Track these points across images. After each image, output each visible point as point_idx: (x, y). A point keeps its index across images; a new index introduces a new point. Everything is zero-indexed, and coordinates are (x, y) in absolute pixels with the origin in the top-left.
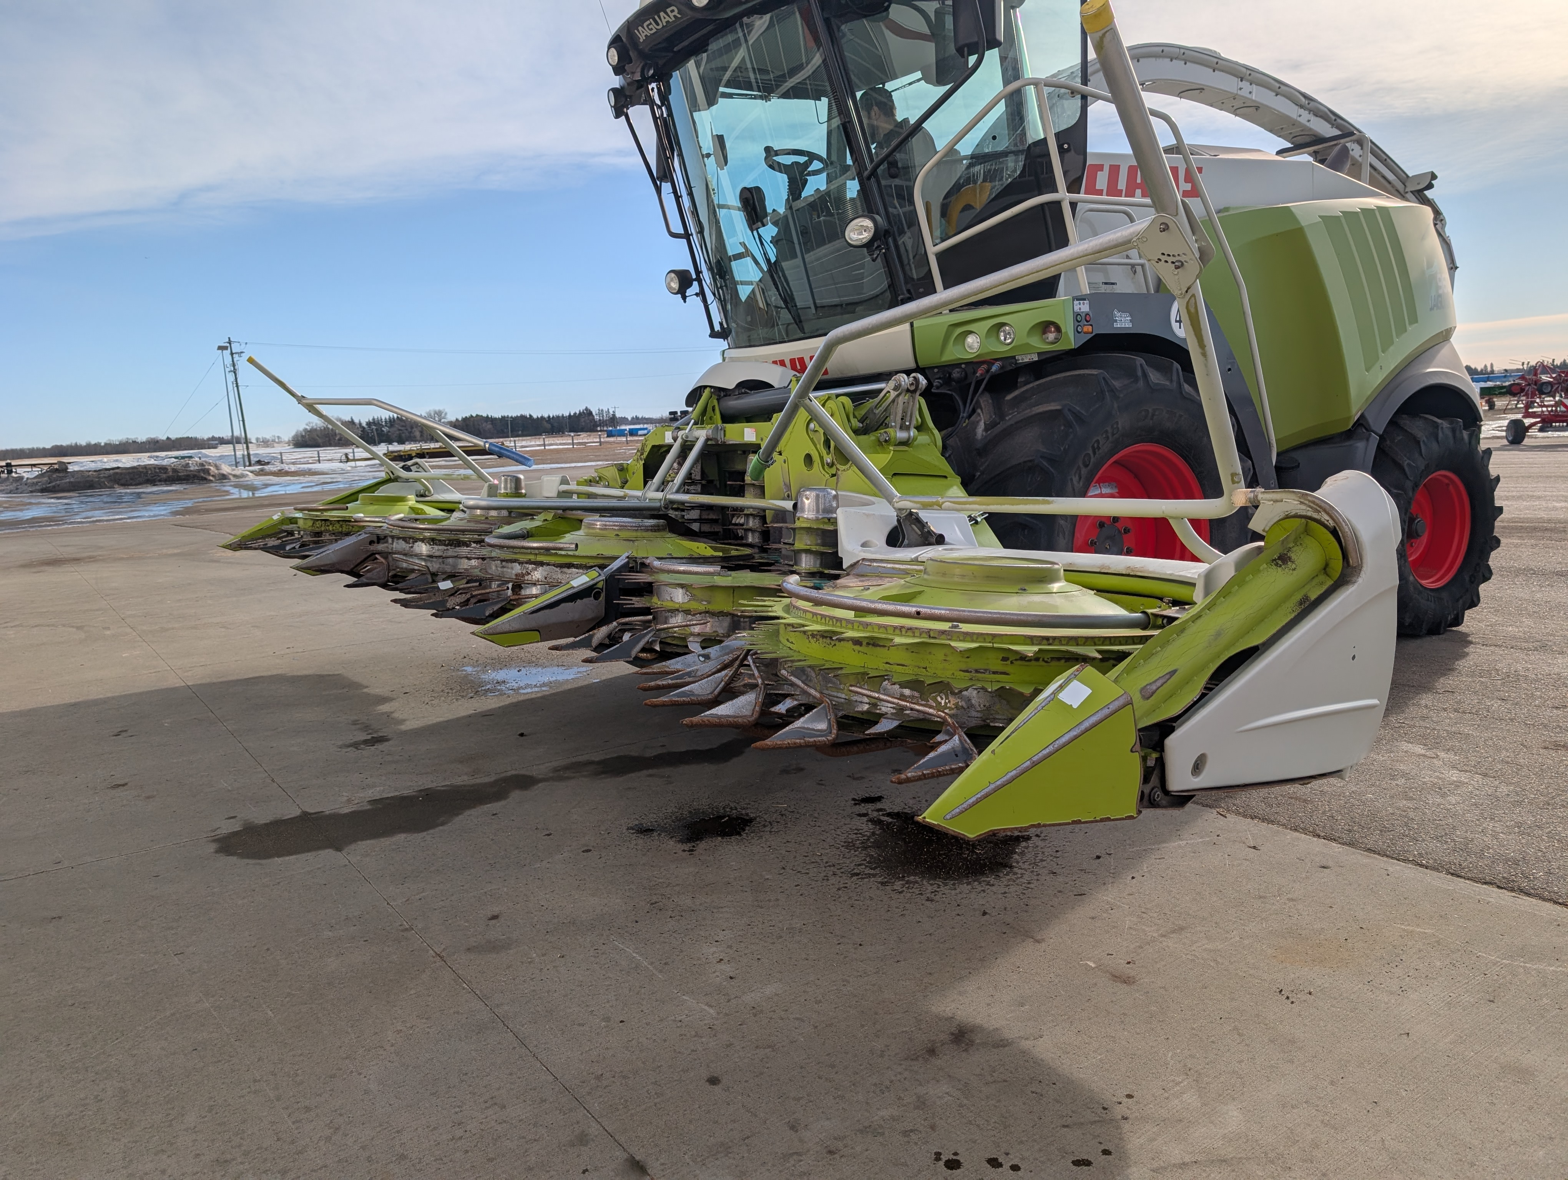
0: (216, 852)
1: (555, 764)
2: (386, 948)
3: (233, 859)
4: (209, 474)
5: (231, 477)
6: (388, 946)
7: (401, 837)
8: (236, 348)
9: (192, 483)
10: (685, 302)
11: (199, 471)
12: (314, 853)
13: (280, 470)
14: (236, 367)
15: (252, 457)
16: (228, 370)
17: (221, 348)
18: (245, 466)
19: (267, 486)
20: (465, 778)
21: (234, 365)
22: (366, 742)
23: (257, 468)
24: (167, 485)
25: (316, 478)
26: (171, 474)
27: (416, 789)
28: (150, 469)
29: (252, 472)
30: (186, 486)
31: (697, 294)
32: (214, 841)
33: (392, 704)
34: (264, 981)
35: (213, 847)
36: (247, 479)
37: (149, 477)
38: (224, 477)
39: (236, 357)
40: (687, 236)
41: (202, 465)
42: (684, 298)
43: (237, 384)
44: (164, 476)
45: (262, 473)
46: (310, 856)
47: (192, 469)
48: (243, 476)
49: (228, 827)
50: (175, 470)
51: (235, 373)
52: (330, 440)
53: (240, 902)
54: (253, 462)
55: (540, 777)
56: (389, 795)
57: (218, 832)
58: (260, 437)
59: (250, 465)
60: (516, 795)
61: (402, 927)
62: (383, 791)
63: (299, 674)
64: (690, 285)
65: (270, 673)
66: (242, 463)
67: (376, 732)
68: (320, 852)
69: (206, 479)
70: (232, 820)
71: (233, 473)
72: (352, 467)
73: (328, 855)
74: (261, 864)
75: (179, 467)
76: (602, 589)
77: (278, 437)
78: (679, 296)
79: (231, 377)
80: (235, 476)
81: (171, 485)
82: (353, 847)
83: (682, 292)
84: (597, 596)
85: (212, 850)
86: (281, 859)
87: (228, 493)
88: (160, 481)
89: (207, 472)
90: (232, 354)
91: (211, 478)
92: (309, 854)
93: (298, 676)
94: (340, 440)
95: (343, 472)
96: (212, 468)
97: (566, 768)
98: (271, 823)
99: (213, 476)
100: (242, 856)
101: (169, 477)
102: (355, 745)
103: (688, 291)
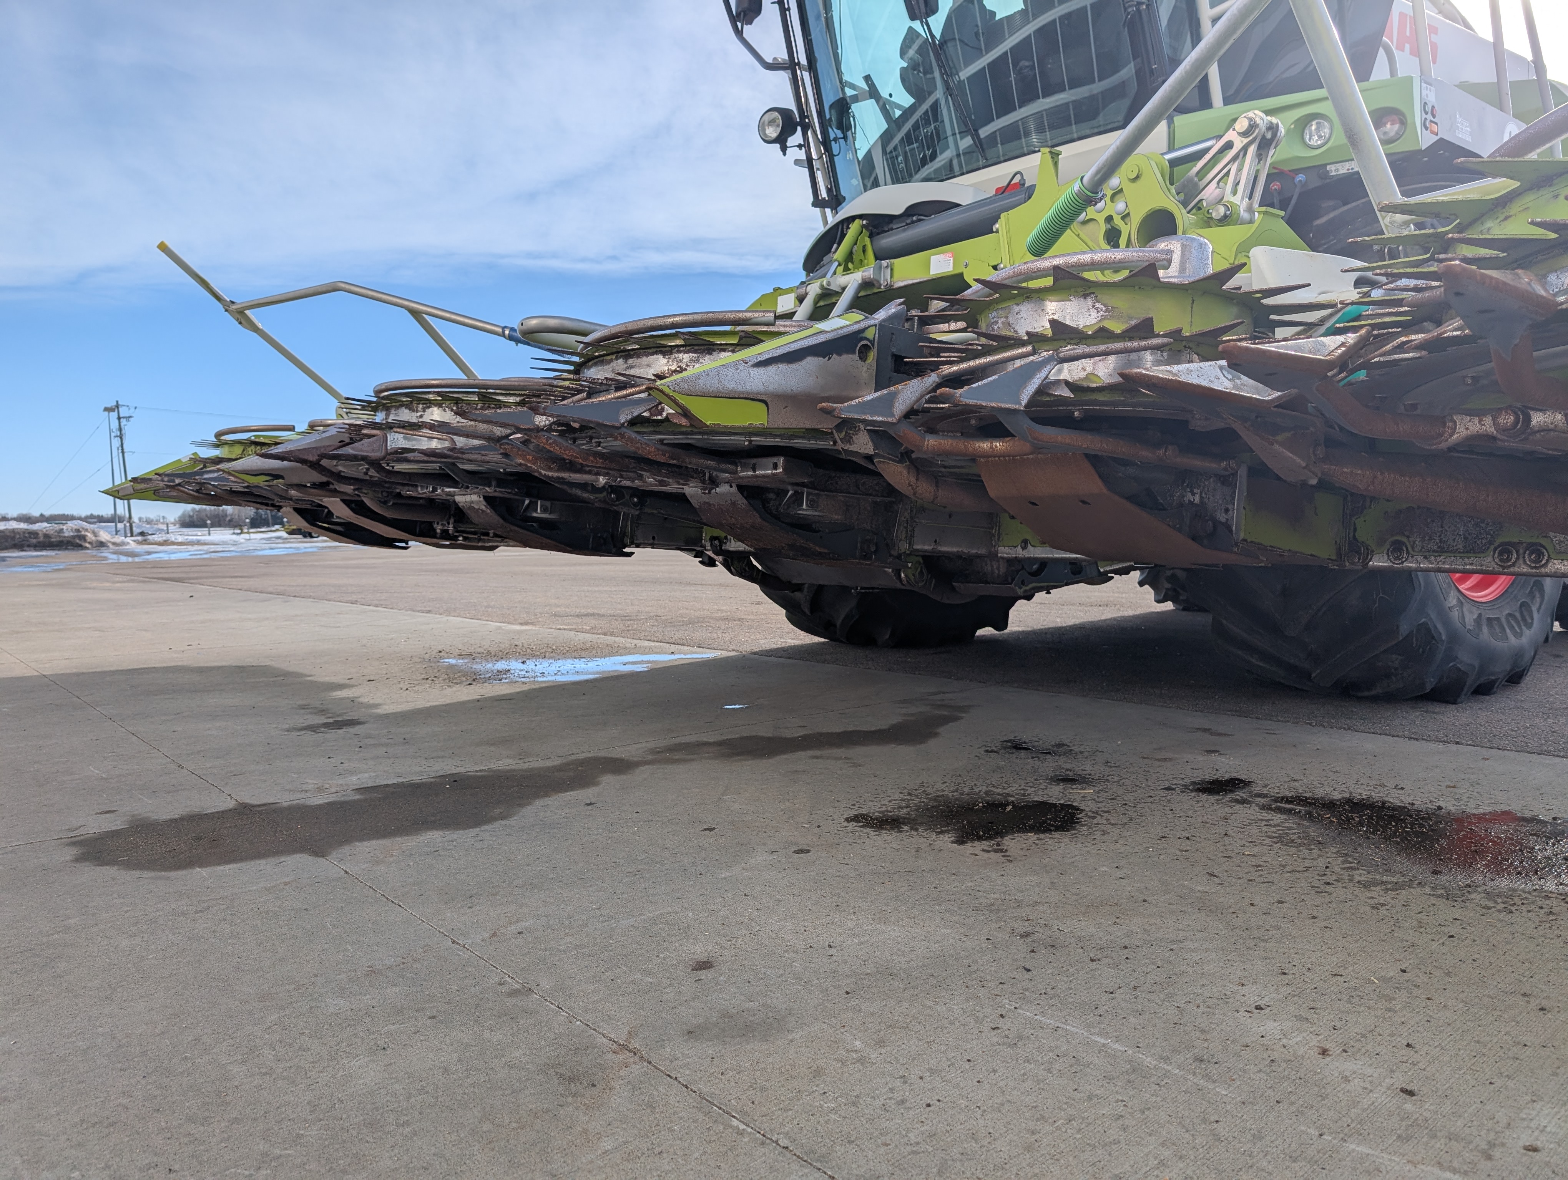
0: (78, 860)
1: (651, 745)
2: (487, 1034)
3: (110, 871)
4: (85, 541)
5: (110, 545)
6: (491, 1028)
7: (435, 836)
8: (123, 412)
9: (66, 549)
10: (785, 154)
11: (74, 537)
12: (273, 861)
13: (165, 541)
14: (123, 432)
15: (134, 529)
16: (113, 435)
17: (108, 410)
18: (126, 537)
19: (150, 553)
20: (510, 761)
21: (120, 430)
22: (327, 725)
23: (140, 538)
24: (36, 551)
25: (206, 547)
26: (42, 539)
27: (434, 775)
28: (19, 533)
29: (134, 541)
30: (57, 552)
31: (800, 146)
32: (74, 844)
33: (354, 690)
34: (191, 1120)
35: (70, 853)
36: (128, 547)
37: (16, 542)
38: (102, 544)
39: (123, 421)
40: (791, 65)
41: (78, 531)
42: (784, 149)
43: (122, 449)
44: (34, 541)
45: (145, 542)
46: (265, 865)
47: (66, 534)
48: (123, 544)
49: (96, 825)
50: (46, 536)
51: (121, 438)
52: (219, 521)
53: (125, 943)
54: (135, 533)
55: (635, 759)
56: (390, 782)
57: (82, 831)
58: (143, 516)
59: (132, 536)
60: (608, 781)
61: (503, 989)
62: (377, 776)
63: (208, 665)
64: (794, 132)
65: (165, 665)
66: (122, 532)
67: (338, 716)
68: (283, 859)
69: (81, 546)
70: (108, 815)
71: (113, 540)
72: (246, 540)
73: (300, 861)
74: (168, 879)
75: (52, 532)
76: (872, 342)
77: (164, 517)
78: (778, 145)
79: (116, 443)
80: (114, 544)
81: (41, 550)
82: (346, 849)
83: (781, 140)
84: (864, 352)
85: (68, 858)
86: (208, 869)
87: (106, 558)
88: (29, 546)
89: (84, 538)
90: (119, 418)
91: (88, 545)
92: (263, 862)
93: (207, 667)
94: (230, 521)
95: (235, 543)
96: (89, 534)
97: (672, 749)
98: (182, 819)
99: (89, 543)
100: (130, 865)
101: (39, 542)
102: (313, 728)
103: (789, 139)
